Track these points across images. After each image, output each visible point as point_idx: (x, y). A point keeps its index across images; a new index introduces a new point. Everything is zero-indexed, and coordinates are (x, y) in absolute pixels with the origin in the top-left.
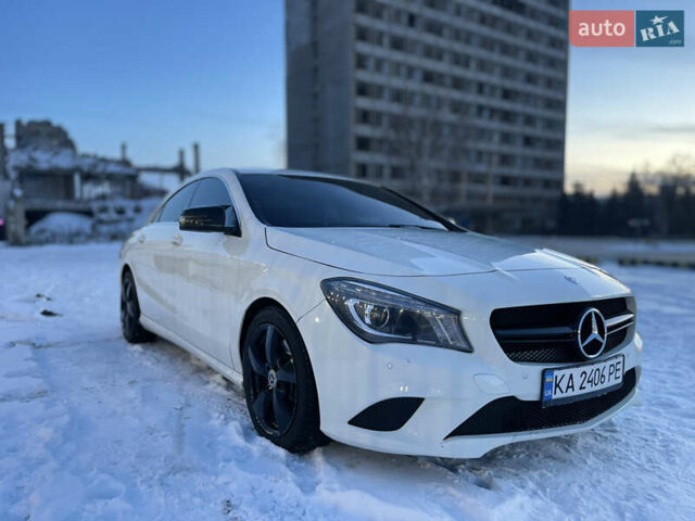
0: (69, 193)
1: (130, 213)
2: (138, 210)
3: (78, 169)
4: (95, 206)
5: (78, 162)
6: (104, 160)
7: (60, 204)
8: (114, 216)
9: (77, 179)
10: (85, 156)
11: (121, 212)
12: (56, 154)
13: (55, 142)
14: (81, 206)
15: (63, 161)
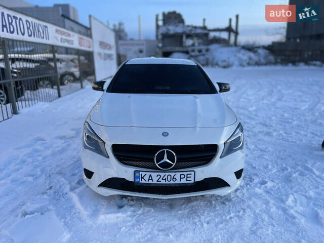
0: (181, 44)
1: (204, 52)
2: (207, 50)
3: (184, 33)
4: (190, 49)
5: (185, 30)
6: (195, 27)
7: (177, 49)
8: (197, 53)
9: (184, 37)
10: (188, 26)
11: (200, 51)
12: (177, 26)
13: (177, 21)
14: (185, 49)
15: (179, 29)
